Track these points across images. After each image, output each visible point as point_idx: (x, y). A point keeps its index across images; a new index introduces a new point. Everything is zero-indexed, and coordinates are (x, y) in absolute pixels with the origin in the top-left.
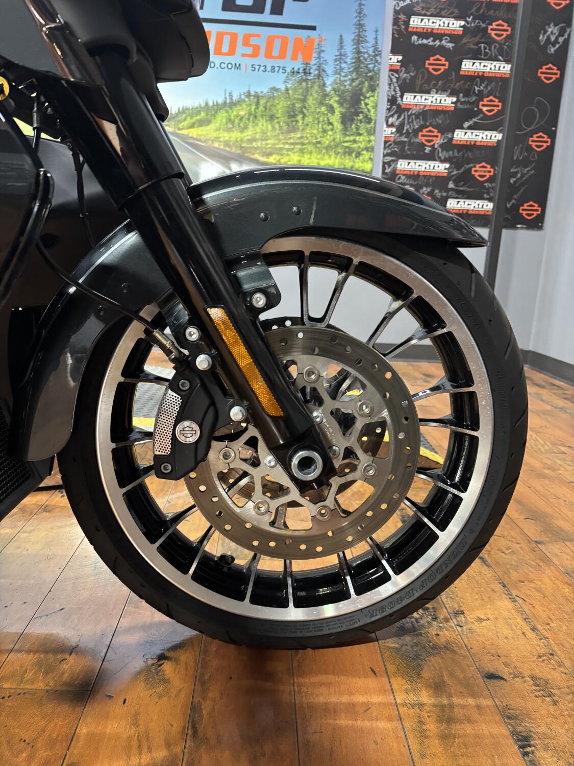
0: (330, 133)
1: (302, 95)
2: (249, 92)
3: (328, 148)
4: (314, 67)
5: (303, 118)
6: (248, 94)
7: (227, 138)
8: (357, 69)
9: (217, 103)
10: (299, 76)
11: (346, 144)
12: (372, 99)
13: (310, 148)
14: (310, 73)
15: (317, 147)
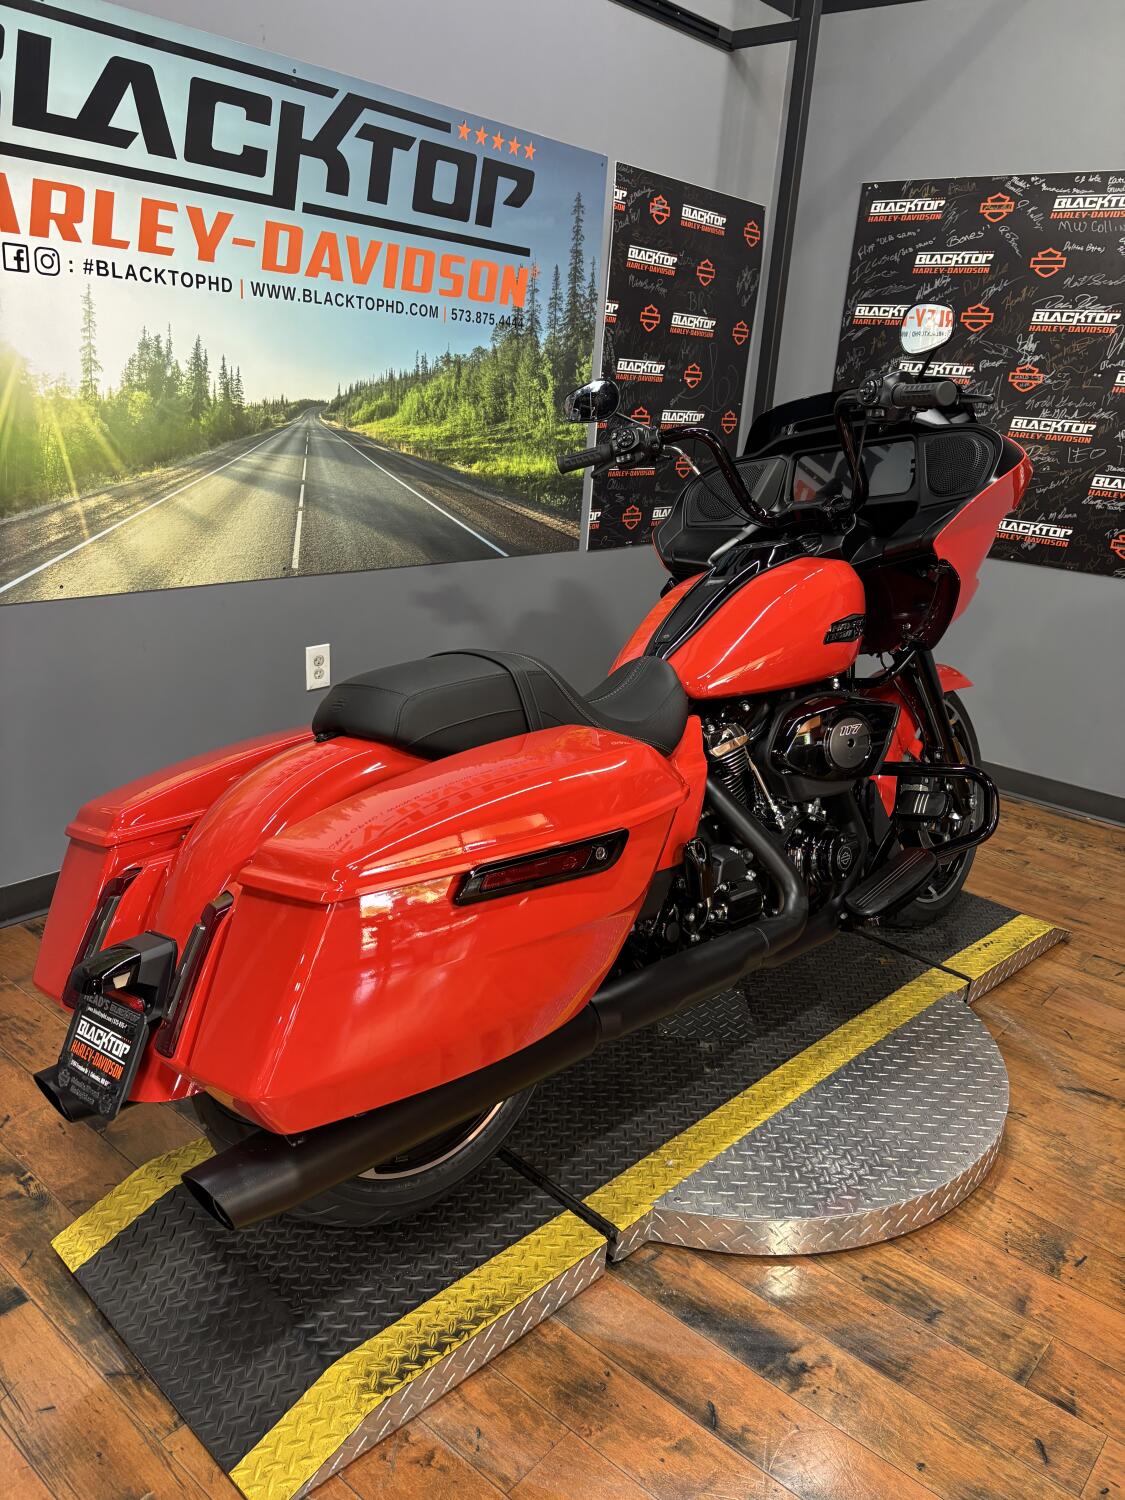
0: (542, 420)
1: (513, 360)
2: (448, 355)
3: (538, 447)
4: (527, 316)
5: (513, 397)
6: (447, 360)
7: (418, 437)
8: (572, 320)
9: (405, 376)
10: (509, 329)
11: (559, 437)
12: (586, 366)
13: (519, 445)
14: (522, 325)
15: (527, 444)
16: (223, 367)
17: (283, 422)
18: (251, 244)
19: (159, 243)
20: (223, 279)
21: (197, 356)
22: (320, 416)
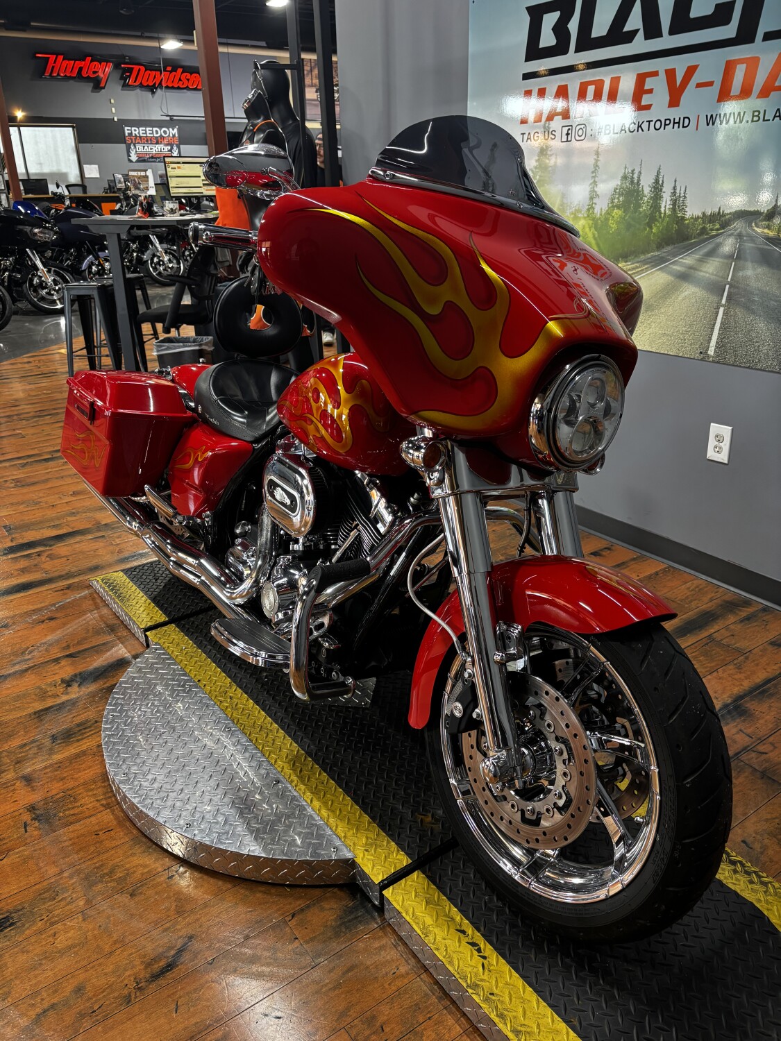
16: (675, 187)
17: (717, 230)
18: (710, 84)
19: (643, 103)
20: (684, 118)
21: (657, 181)
22: (753, 225)
